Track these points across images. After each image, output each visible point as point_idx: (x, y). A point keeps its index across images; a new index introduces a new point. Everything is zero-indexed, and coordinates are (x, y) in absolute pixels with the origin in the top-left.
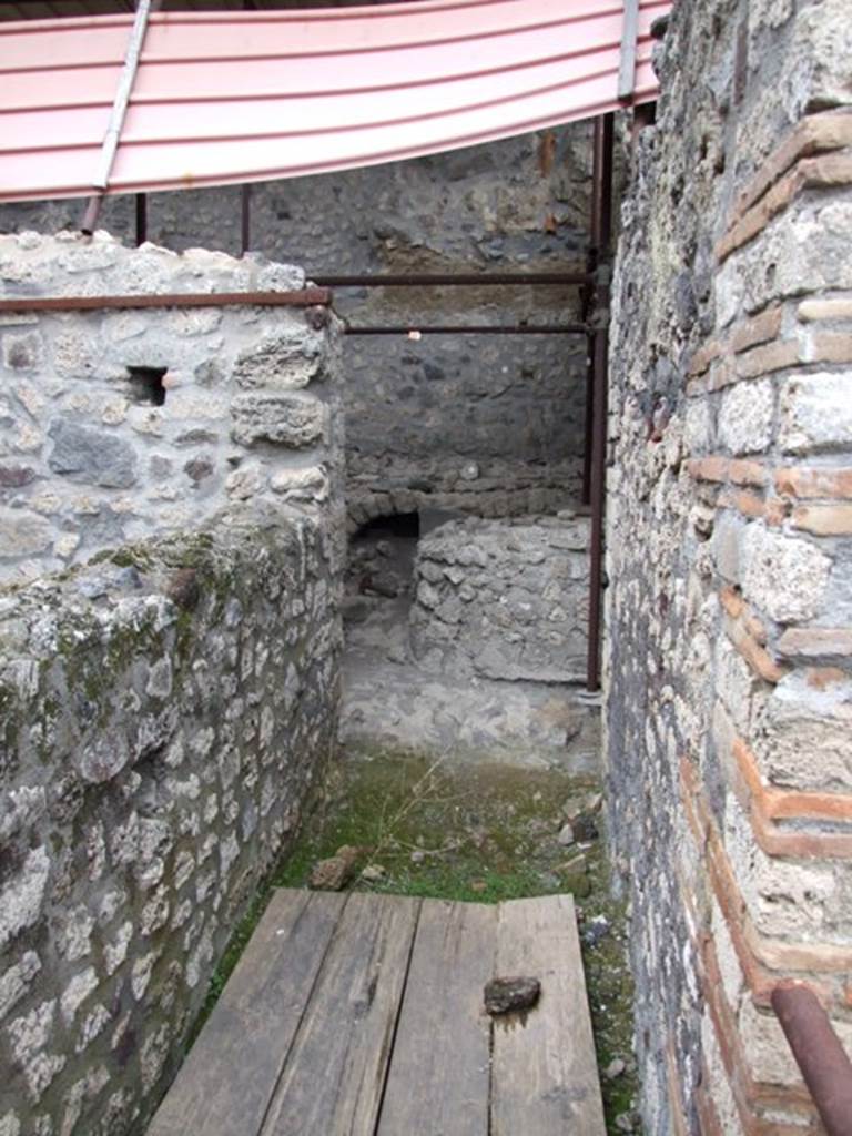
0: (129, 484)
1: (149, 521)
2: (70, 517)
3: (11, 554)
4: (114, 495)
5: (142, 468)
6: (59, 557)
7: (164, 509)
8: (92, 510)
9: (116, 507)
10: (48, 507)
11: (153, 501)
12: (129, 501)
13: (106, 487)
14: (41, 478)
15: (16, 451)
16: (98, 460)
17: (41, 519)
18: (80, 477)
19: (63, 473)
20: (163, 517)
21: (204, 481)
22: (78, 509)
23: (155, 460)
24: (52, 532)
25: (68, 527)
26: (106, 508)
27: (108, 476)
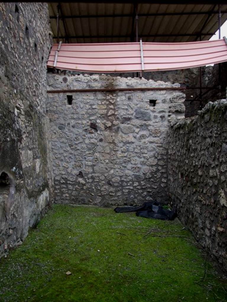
0: (150, 119)
1: (153, 126)
2: (138, 126)
3: (127, 132)
4: (147, 122)
5: (152, 117)
6: (136, 133)
7: (156, 124)
8: (142, 124)
9: (147, 124)
10: (134, 124)
11: (154, 123)
12: (150, 122)
13: (145, 120)
14: (132, 119)
15: (128, 114)
16: (144, 116)
17: (132, 126)
18: (140, 119)
19: (137, 118)
20: (156, 125)
21: (164, 119)
22: (140, 124)
23: (154, 115)
24: (135, 128)
25: (138, 127)
26: (145, 124)
27: (146, 118)
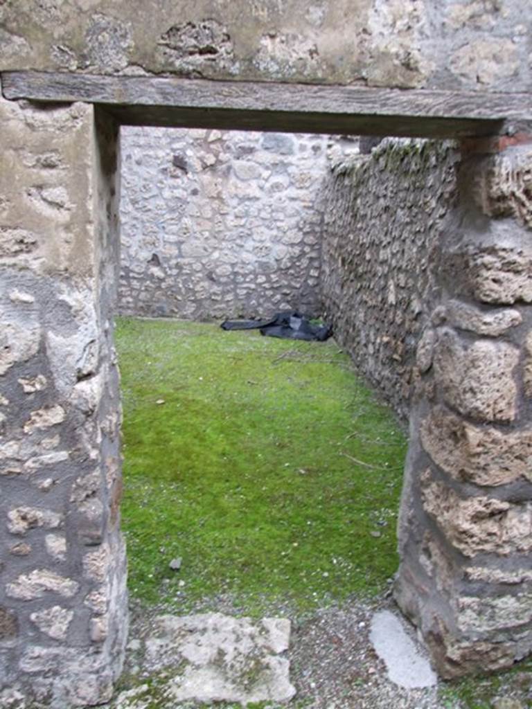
0: (291, 152)
1: (297, 166)
2: (268, 164)
3: (246, 178)
4: (285, 157)
5: (296, 148)
6: (264, 179)
7: (303, 162)
8: (277, 162)
9: (286, 161)
10: (261, 161)
11: (299, 159)
12: (290, 159)
13: (283, 154)
14: (257, 150)
15: (250, 140)
16: (281, 145)
17: (257, 165)
18: (273, 150)
19: (267, 149)
20: (303, 165)
21: (318, 153)
22: (272, 162)
23: (301, 145)
24: (261, 170)
25: (267, 168)
26: (282, 162)
27: (283, 150)
